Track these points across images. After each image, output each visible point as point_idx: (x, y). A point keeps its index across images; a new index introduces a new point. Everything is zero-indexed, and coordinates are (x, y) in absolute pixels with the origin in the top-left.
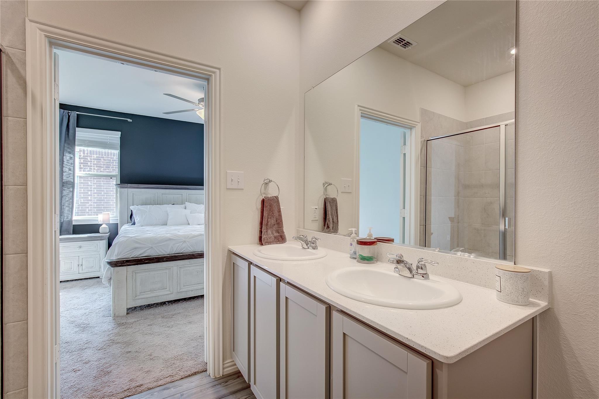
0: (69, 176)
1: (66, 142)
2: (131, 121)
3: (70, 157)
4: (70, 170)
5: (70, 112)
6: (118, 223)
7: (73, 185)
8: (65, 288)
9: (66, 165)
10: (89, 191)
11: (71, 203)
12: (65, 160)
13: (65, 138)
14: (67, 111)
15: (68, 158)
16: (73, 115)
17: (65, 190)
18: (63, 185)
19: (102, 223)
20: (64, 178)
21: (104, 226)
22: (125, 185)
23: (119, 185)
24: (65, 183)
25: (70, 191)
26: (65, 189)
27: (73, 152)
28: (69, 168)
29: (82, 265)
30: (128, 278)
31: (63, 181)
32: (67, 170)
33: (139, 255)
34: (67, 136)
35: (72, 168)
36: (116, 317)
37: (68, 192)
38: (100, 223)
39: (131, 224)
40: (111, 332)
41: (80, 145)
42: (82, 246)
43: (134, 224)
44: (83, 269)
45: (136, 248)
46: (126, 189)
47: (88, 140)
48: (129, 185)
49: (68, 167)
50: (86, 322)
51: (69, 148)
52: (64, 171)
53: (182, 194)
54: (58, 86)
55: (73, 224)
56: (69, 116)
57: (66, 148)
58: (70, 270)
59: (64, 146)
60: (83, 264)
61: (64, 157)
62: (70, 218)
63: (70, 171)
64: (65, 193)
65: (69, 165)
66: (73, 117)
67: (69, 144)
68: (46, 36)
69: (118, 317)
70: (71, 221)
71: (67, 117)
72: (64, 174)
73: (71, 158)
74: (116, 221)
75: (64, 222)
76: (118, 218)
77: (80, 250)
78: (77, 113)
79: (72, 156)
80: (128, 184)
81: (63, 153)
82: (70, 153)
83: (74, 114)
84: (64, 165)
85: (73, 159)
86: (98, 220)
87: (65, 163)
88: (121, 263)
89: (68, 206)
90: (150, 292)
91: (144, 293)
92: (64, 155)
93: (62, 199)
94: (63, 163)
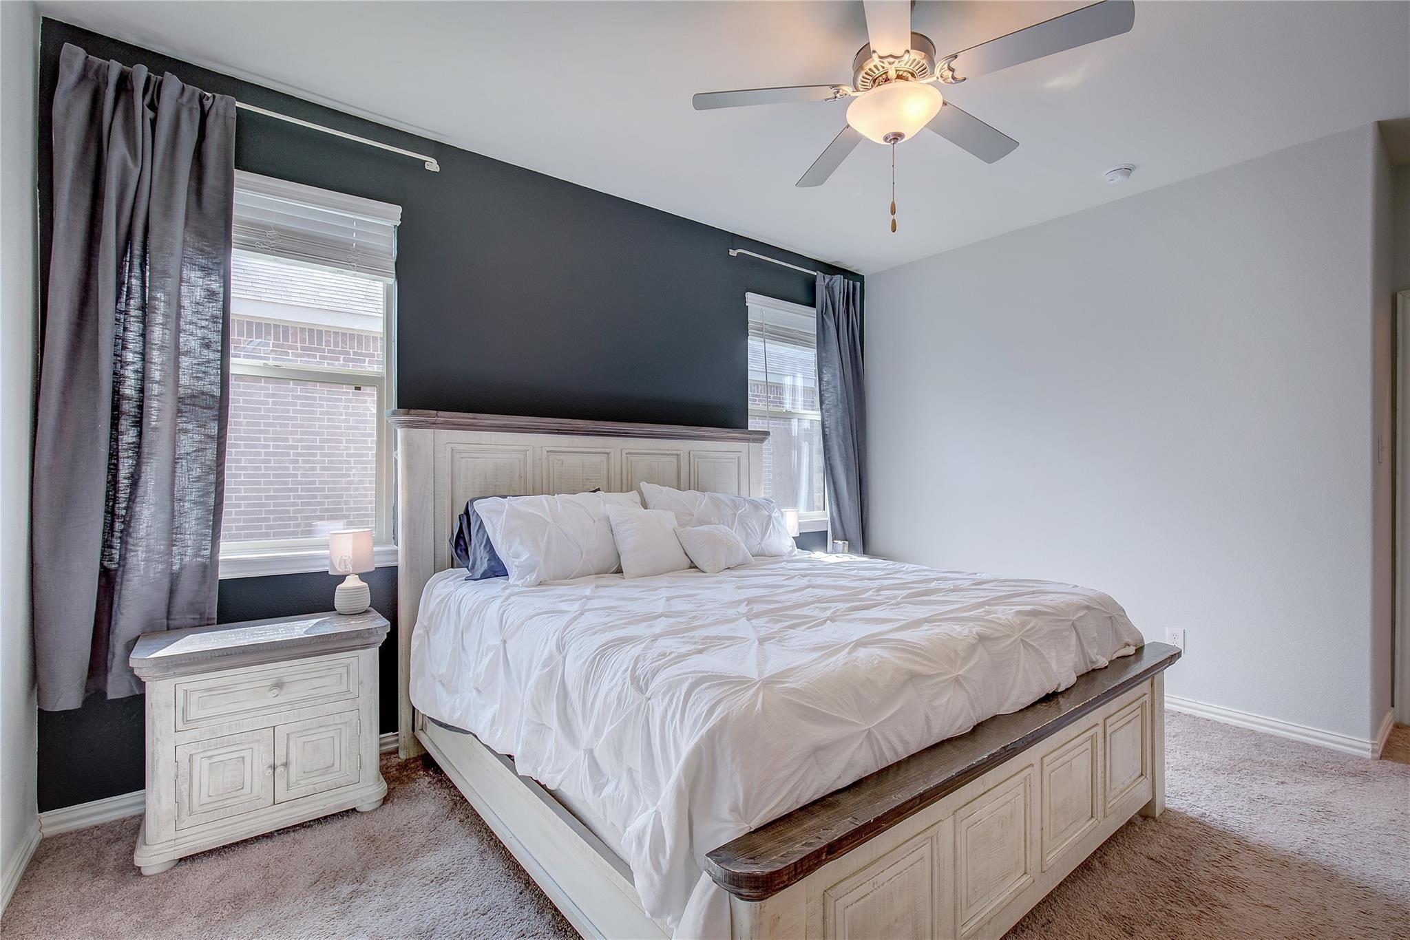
0: (204, 373)
1: (195, 226)
2: (437, 168)
3: (208, 290)
4: (207, 346)
5: (209, 95)
6: (397, 568)
7: (218, 409)
9: (191, 323)
11: (212, 489)
12: (186, 303)
13: (186, 205)
14: (199, 90)
15: (199, 294)
16: (221, 111)
17: (186, 431)
18: (179, 411)
20: (184, 380)
21: (352, 582)
22: (430, 416)
23: (406, 413)
24: (188, 401)
25: (210, 436)
26: (190, 427)
27: (219, 270)
28: (204, 338)
29: (286, 765)
31: (178, 392)
32: (194, 344)
35: (217, 337)
37: (200, 442)
38: (340, 570)
42: (286, 679)
44: (293, 779)
46: (428, 432)
47: (277, 229)
48: (444, 416)
49: (200, 333)
51: (202, 250)
52: (183, 348)
53: (608, 454)
55: (221, 576)
56: (204, 116)
57: (191, 251)
58: (235, 794)
59: (184, 241)
60: (292, 757)
61: (184, 289)
62: (207, 553)
63: (205, 352)
64: (187, 443)
65: (204, 323)
66: (220, 121)
67: (202, 235)
70: (210, 566)
71: (197, 116)
72: (185, 361)
73: (211, 294)
74: (391, 557)
75: (184, 574)
76: (400, 547)
78: (238, 104)
79: (216, 286)
80: (441, 413)
81: (181, 267)
82: (208, 272)
83: (226, 109)
84: (182, 323)
87: (187, 314)
89: (200, 502)
92: (178, 280)
93: (174, 472)
94: (179, 316)
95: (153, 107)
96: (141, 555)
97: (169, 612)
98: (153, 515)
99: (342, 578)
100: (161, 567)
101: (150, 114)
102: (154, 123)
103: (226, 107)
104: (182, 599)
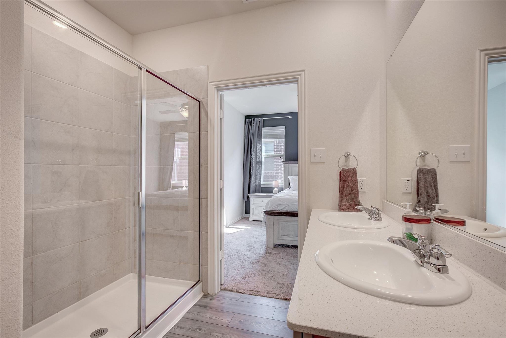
0: (260, 158)
1: (258, 137)
2: (291, 117)
6: (283, 188)
7: (261, 162)
8: (254, 225)
10: (279, 166)
11: (260, 174)
12: (257, 148)
13: (258, 135)
14: (258, 119)
15: (259, 146)
17: (257, 166)
19: (274, 187)
20: (257, 159)
21: (275, 189)
22: (287, 162)
23: (284, 162)
24: (258, 162)
25: (260, 167)
26: (258, 165)
27: (261, 143)
30: (274, 224)
32: (258, 154)
33: (281, 209)
34: (258, 133)
35: (261, 153)
36: (268, 247)
38: (273, 187)
39: (289, 188)
40: (261, 256)
41: (265, 138)
42: (264, 200)
43: (290, 189)
45: (279, 205)
46: (289, 165)
47: (268, 135)
48: (290, 162)
49: (259, 152)
50: (254, 246)
54: (223, 111)
55: (261, 187)
56: (259, 121)
57: (258, 141)
58: (258, 214)
59: (257, 140)
62: (260, 183)
63: (260, 155)
64: (257, 168)
66: (261, 122)
67: (259, 138)
68: (215, 88)
69: (269, 248)
70: (260, 185)
71: (259, 122)
72: (257, 156)
73: (260, 146)
74: (283, 186)
75: (257, 185)
76: (284, 184)
77: (262, 203)
78: (263, 119)
79: (261, 145)
80: (289, 161)
81: (257, 144)
82: (260, 144)
85: (261, 147)
86: (272, 185)
87: (258, 150)
88: (270, 213)
89: (259, 176)
90: (287, 236)
91: (283, 236)
92: (257, 145)
93: (256, 172)
94: (256, 150)
95: (254, 123)
96: (252, 183)
97: (256, 191)
98: (254, 177)
99: (274, 188)
100: (254, 184)
101: (253, 124)
102: (254, 125)
103: (261, 120)
104: (257, 189)
